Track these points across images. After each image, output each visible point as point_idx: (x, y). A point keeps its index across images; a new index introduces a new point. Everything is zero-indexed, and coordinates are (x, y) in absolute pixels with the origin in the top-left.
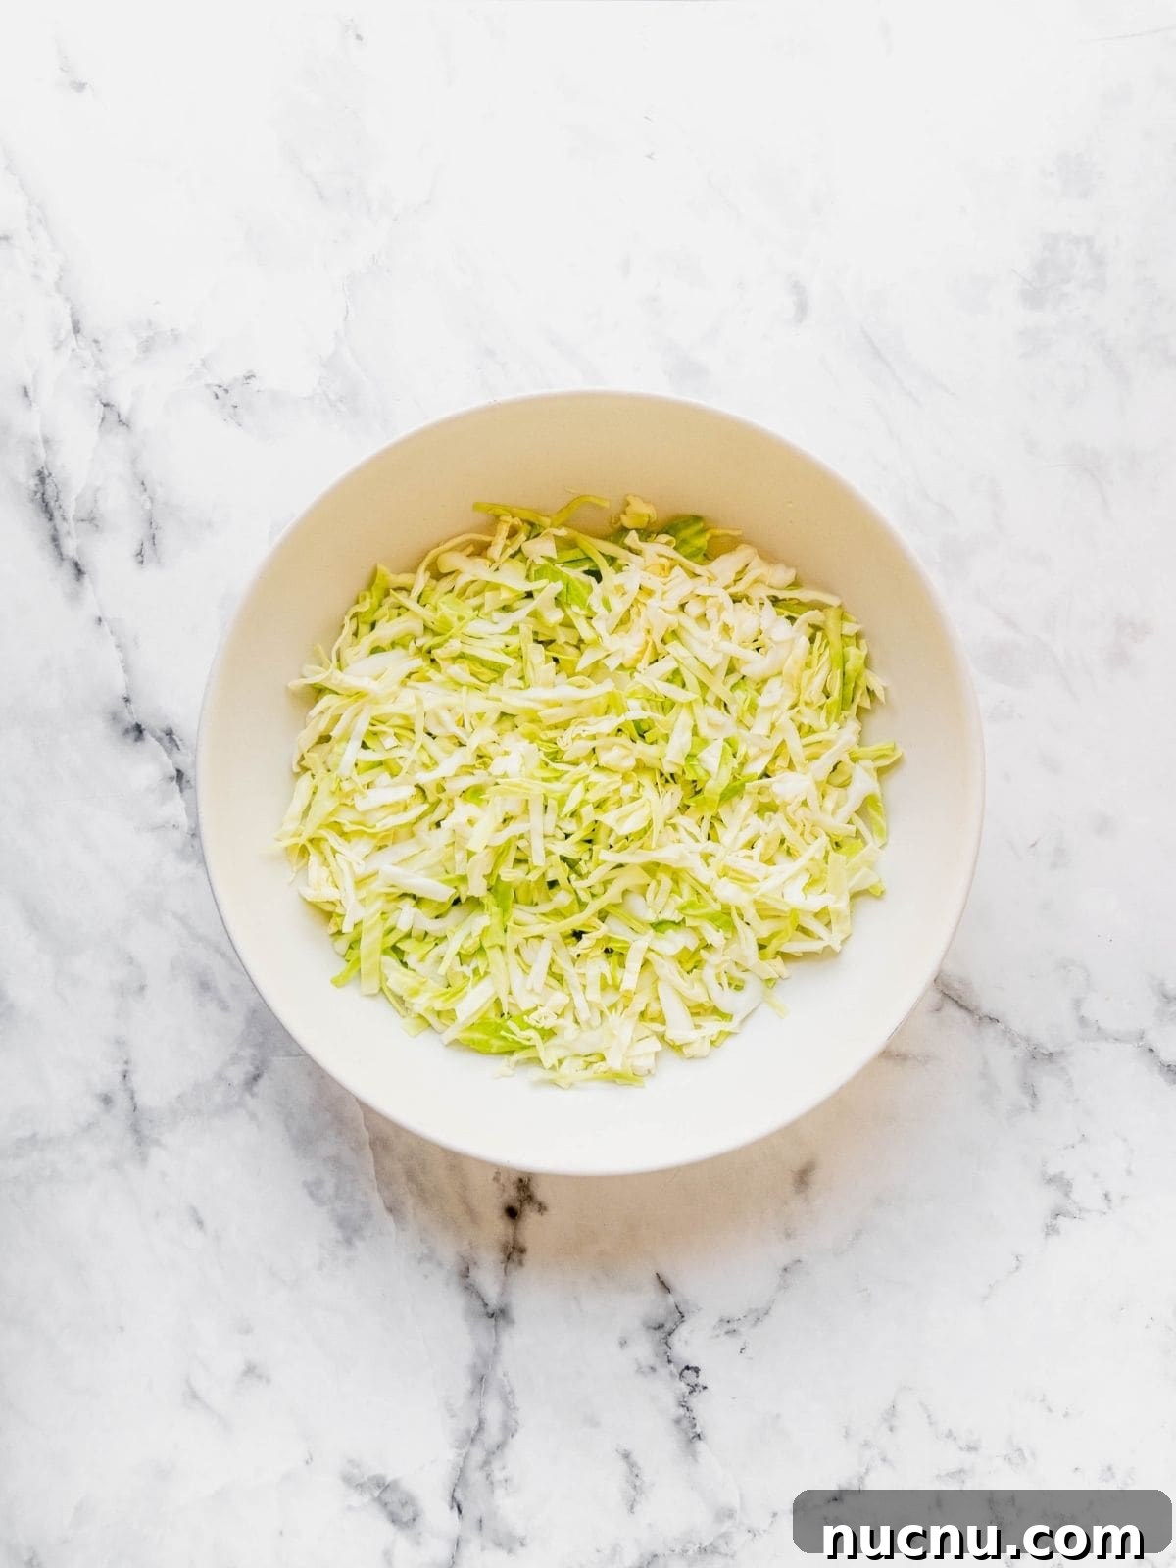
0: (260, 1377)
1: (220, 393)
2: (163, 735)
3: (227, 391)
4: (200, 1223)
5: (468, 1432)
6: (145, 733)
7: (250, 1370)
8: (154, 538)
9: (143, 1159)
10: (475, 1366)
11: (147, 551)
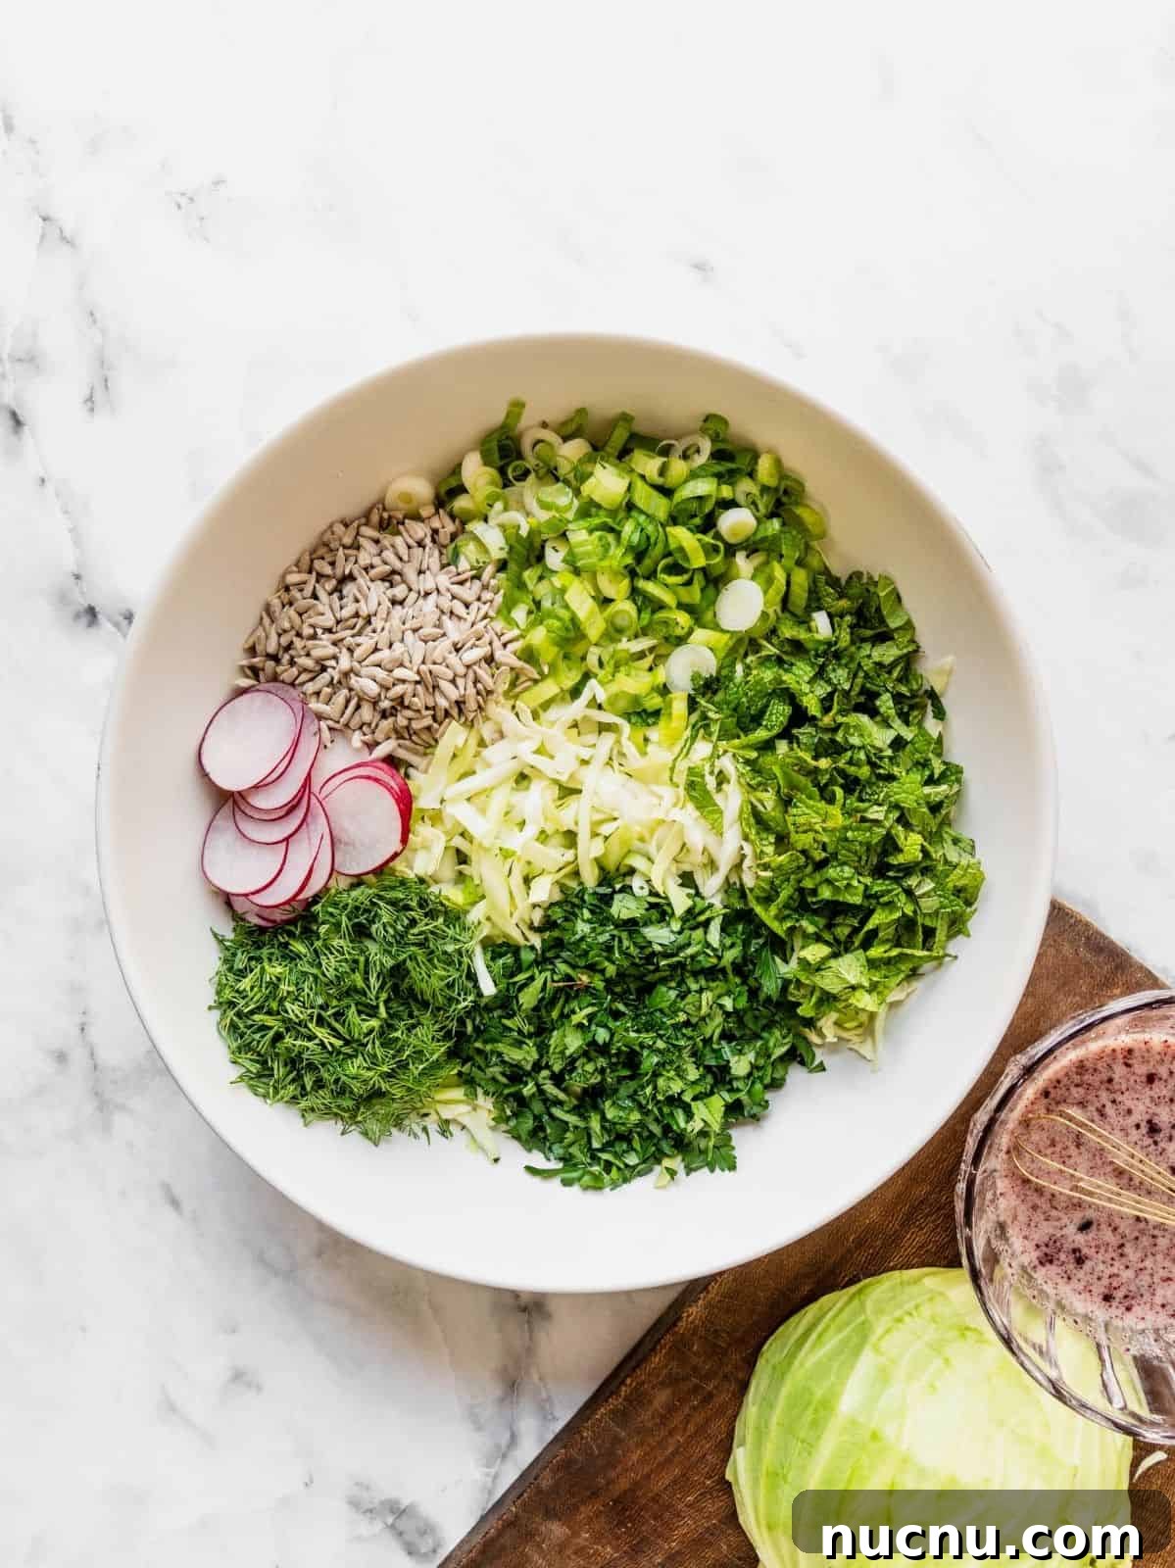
0: (249, 1385)
1: (183, 201)
2: (121, 618)
3: (191, 199)
4: (175, 1203)
5: (498, 1446)
6: (100, 616)
7: (238, 1376)
8: (106, 380)
9: (107, 1128)
10: (505, 1369)
11: (98, 396)
